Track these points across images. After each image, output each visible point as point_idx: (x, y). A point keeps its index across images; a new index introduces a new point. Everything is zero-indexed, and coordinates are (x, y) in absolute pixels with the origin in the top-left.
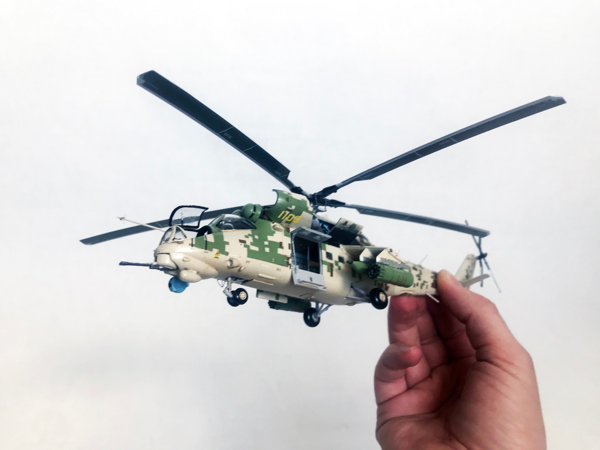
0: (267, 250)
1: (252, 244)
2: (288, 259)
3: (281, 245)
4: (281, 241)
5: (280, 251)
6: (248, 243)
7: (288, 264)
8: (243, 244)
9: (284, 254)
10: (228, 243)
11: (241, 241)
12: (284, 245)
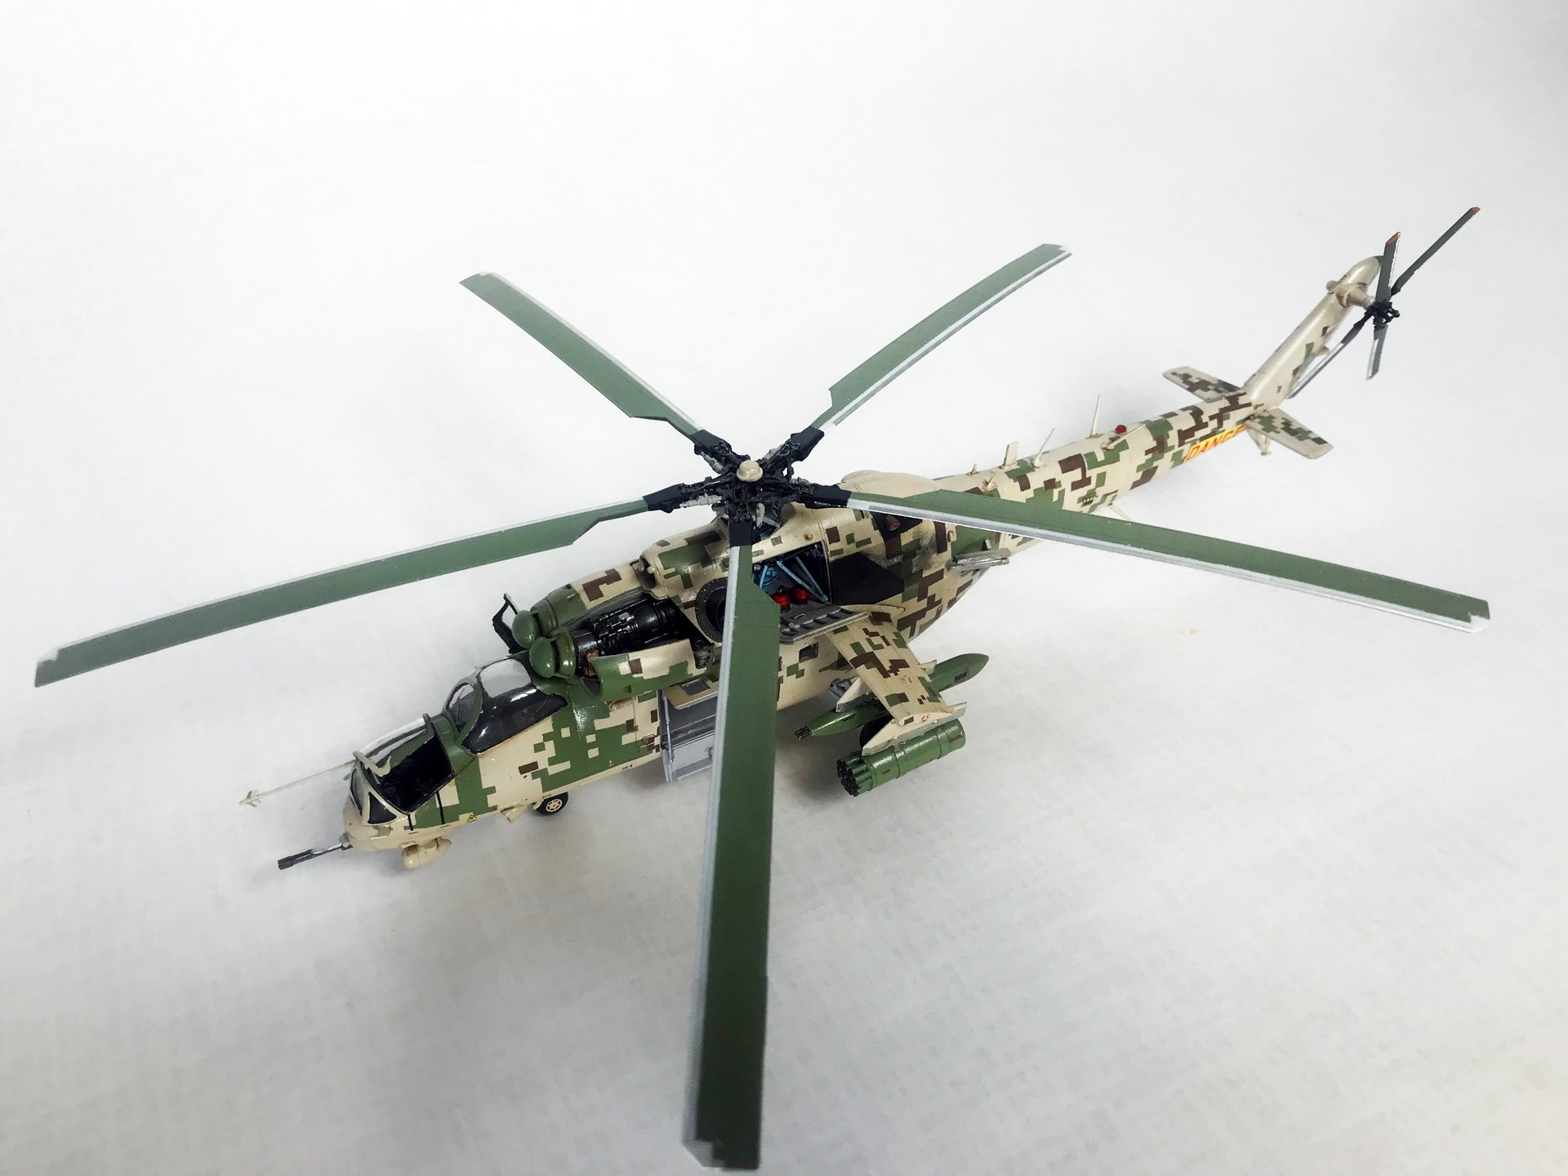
0: (594, 752)
1: (552, 761)
4: (631, 718)
6: (543, 764)
7: (651, 749)
8: (529, 774)
9: (639, 738)
10: (492, 790)
11: (523, 770)
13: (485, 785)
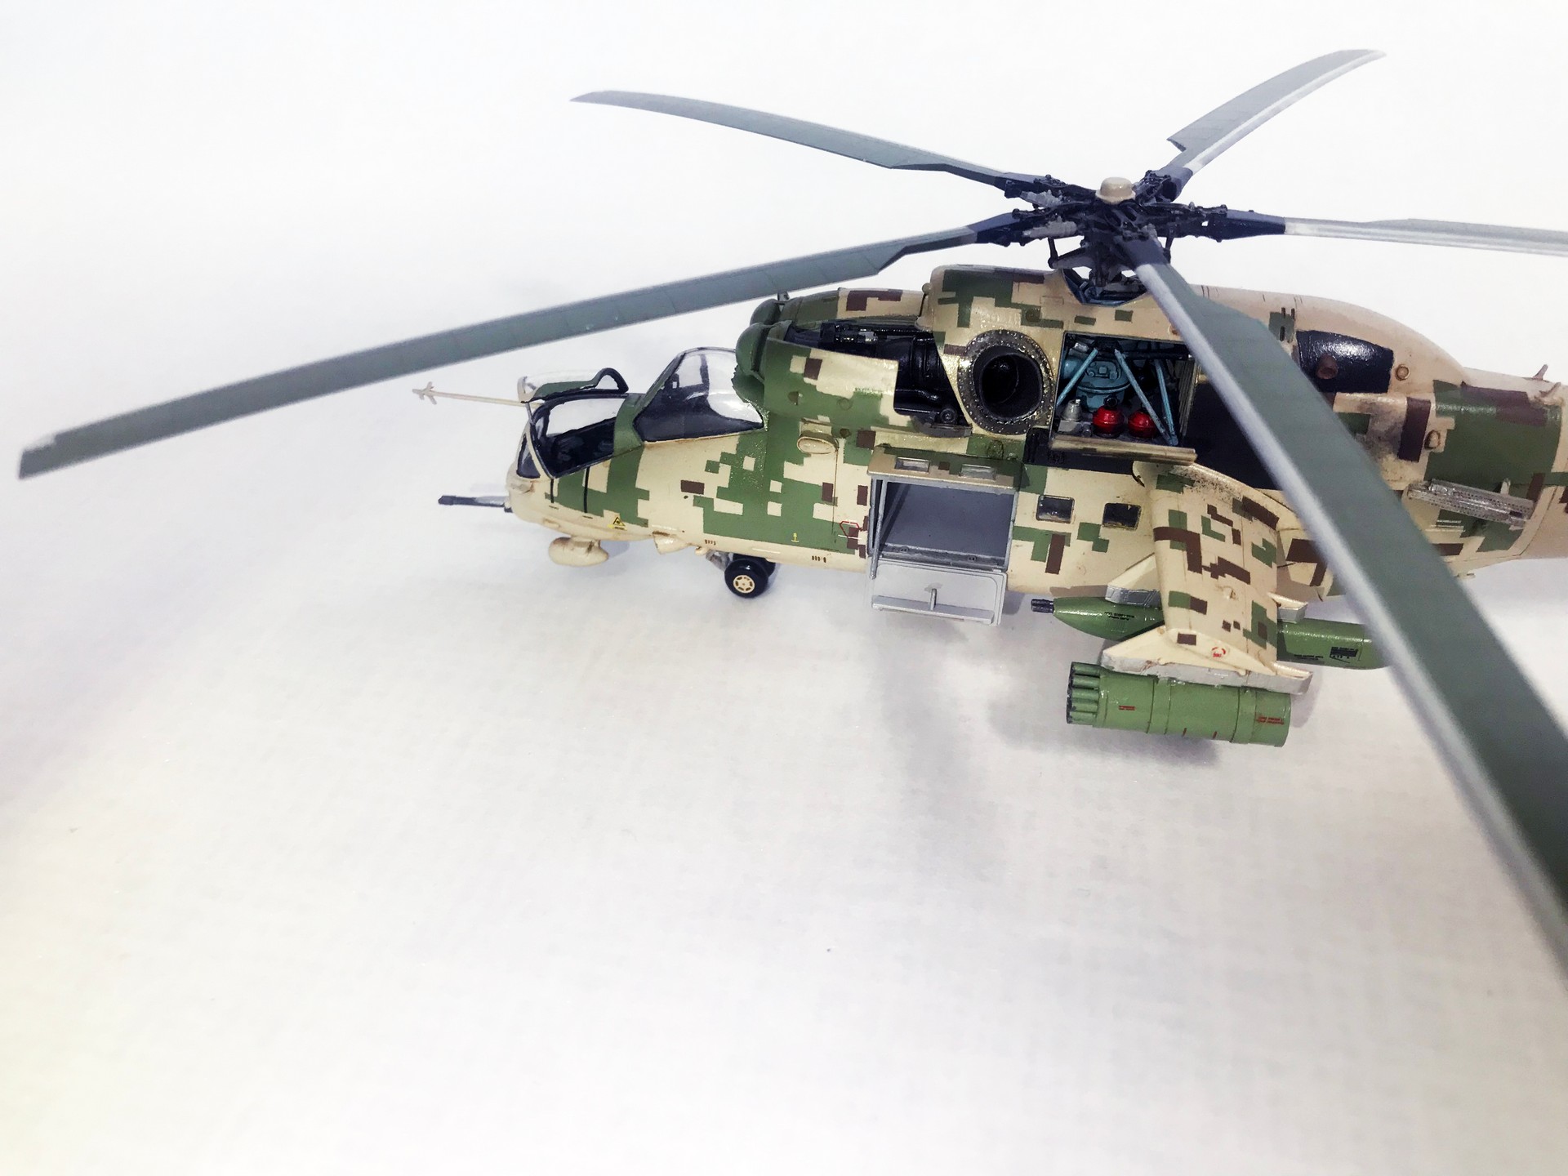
0: (775, 508)
4: (831, 481)
9: (838, 520)
13: (641, 484)
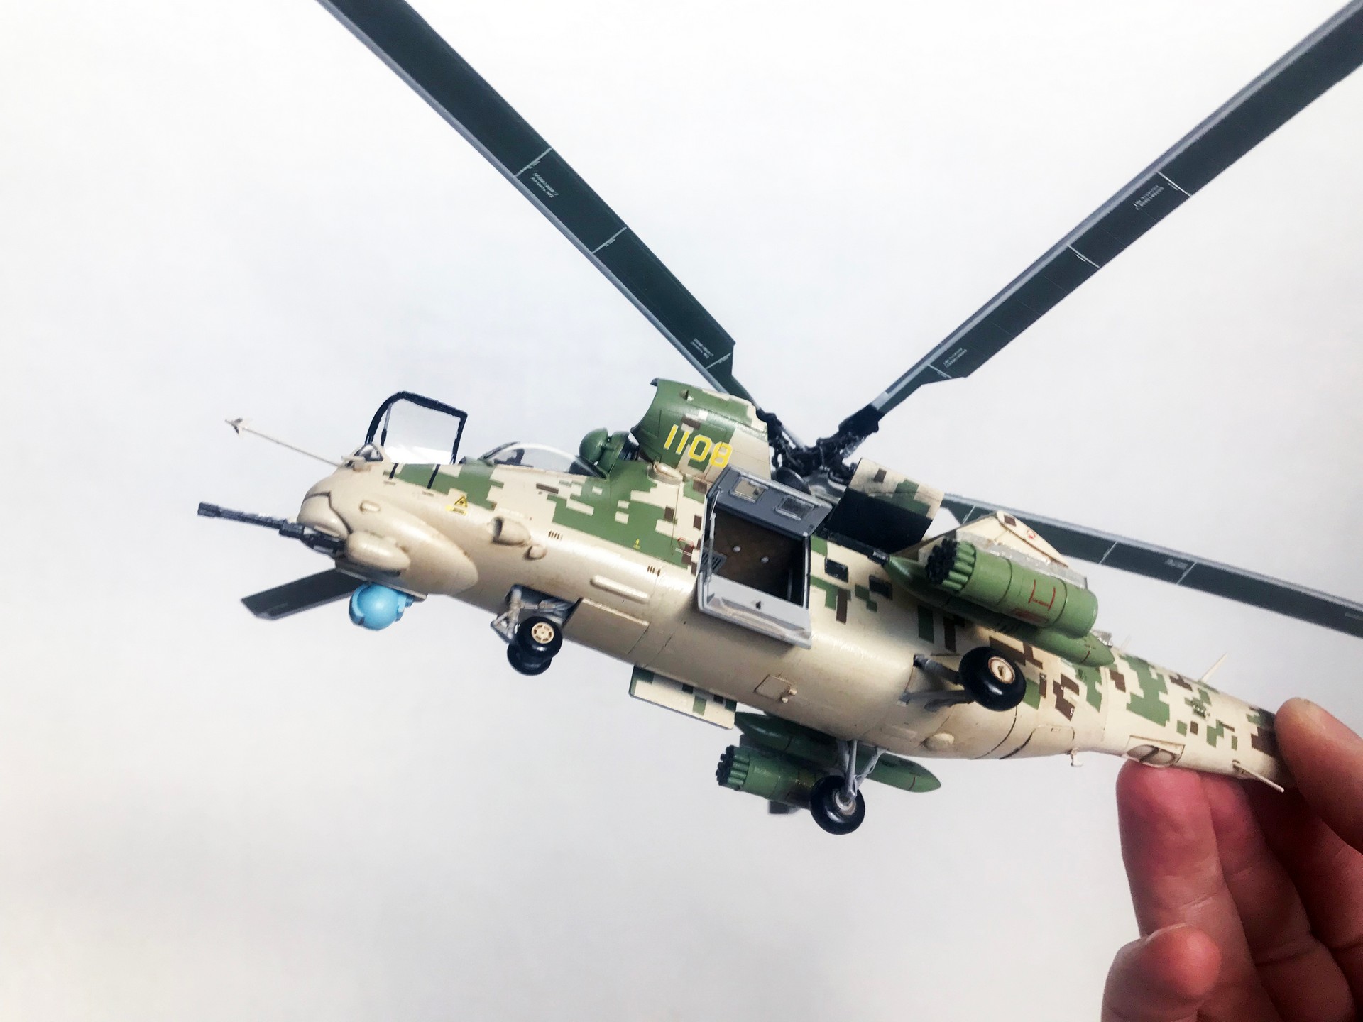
0: (622, 518)
2: (689, 549)
3: (669, 515)
4: (672, 506)
5: (663, 527)
6: (564, 495)
7: (686, 561)
8: (546, 492)
9: (677, 536)
10: (499, 485)
11: (544, 488)
12: (677, 516)
